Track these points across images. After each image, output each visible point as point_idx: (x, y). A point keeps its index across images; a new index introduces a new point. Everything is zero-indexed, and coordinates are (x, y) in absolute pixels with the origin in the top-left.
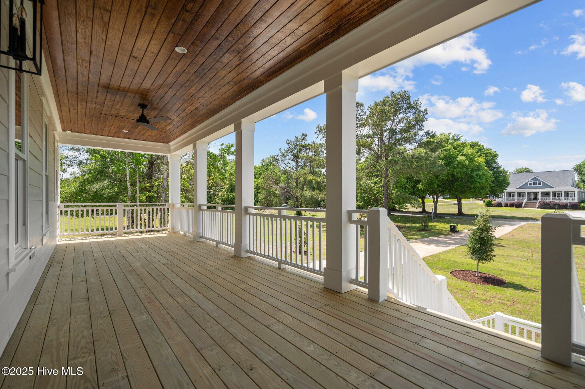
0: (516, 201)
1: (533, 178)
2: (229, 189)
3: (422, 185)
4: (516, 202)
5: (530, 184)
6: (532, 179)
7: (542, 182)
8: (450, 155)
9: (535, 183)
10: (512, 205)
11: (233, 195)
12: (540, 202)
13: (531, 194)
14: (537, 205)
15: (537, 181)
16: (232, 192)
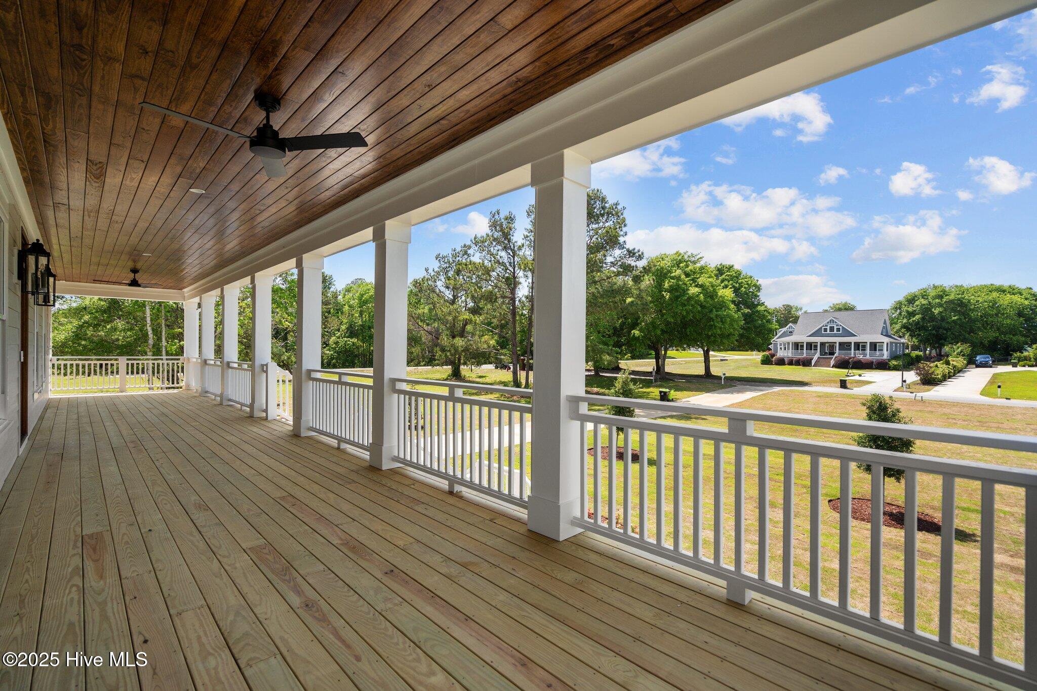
0: (805, 355)
1: (829, 320)
2: (347, 332)
3: (640, 330)
4: (804, 358)
5: (826, 330)
6: (828, 323)
7: (841, 327)
8: (678, 285)
9: (832, 329)
10: (798, 363)
11: (353, 343)
12: (836, 357)
13: (827, 345)
14: (832, 362)
15: (835, 326)
16: (352, 338)
